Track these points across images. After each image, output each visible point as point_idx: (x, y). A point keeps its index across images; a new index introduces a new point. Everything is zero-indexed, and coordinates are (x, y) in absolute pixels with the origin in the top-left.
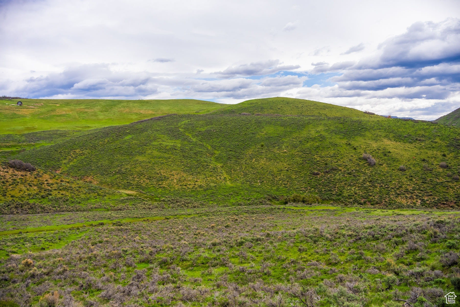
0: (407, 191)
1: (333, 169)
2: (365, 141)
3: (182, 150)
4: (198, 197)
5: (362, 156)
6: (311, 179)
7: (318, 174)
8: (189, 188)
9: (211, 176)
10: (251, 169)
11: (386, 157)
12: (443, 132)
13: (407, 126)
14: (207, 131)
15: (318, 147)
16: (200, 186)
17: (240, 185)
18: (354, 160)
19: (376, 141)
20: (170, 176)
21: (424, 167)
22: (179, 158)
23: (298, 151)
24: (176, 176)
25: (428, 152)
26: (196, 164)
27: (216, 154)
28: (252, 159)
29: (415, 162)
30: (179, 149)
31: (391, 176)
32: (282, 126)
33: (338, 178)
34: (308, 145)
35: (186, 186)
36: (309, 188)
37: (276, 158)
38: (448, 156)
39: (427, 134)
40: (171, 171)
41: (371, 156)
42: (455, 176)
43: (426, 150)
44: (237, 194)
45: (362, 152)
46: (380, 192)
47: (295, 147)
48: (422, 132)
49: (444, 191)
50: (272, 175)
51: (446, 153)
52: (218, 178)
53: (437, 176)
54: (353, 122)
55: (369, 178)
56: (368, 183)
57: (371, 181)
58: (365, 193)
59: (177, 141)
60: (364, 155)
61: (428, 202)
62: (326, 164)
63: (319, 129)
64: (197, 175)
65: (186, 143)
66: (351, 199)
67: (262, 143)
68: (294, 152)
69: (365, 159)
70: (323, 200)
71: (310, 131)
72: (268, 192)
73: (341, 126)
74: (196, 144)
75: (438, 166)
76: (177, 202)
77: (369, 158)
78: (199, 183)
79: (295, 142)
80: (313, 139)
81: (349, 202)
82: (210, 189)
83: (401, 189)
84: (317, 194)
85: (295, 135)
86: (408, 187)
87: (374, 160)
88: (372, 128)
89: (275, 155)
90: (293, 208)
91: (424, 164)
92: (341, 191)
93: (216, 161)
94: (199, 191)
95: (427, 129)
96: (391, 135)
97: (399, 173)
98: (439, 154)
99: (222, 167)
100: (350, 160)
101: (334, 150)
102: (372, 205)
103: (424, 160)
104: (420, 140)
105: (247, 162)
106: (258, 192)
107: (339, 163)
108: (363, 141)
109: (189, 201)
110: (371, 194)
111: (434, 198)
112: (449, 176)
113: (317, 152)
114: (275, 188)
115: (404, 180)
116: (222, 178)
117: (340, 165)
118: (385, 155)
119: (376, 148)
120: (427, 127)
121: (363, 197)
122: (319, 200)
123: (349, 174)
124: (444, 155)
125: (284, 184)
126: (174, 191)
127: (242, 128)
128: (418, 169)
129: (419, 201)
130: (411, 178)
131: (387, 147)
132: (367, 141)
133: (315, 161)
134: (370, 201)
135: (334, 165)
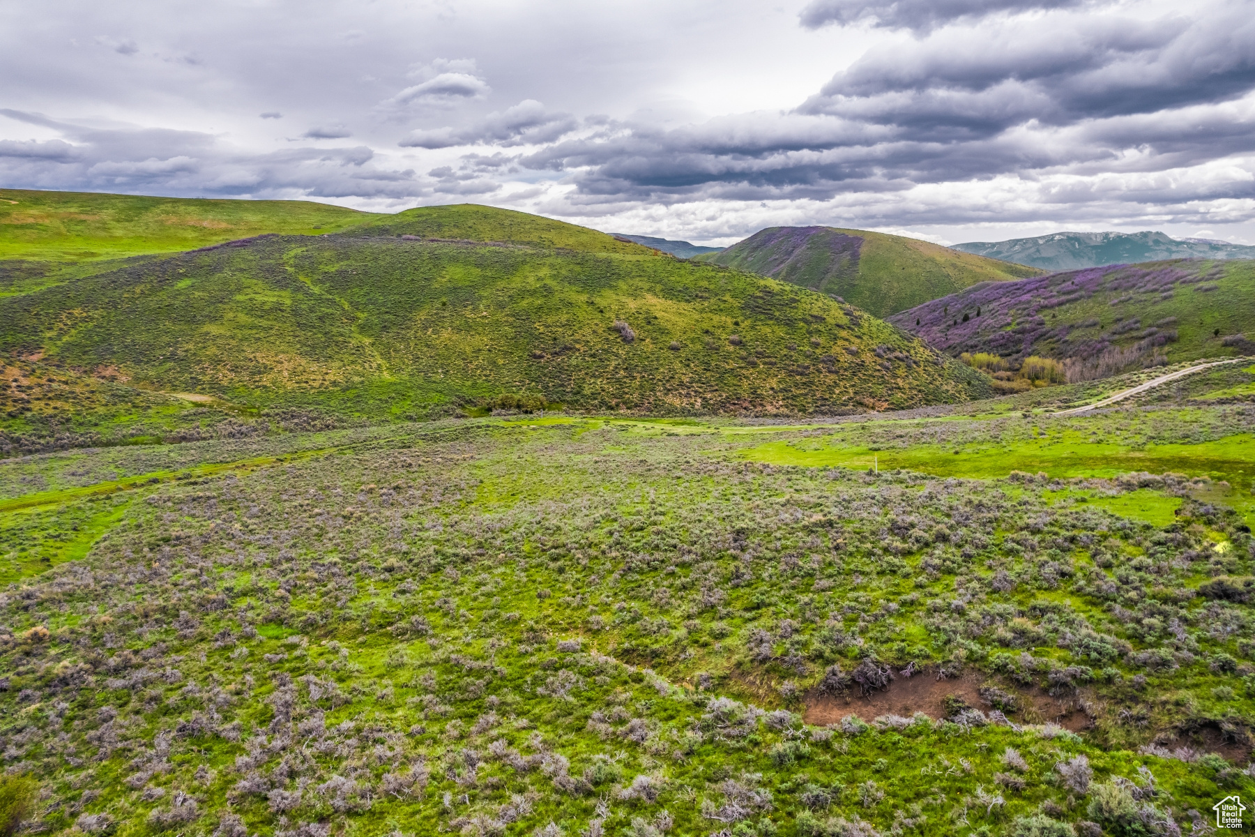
0: (681, 384)
1: (566, 348)
2: (617, 298)
3: (295, 312)
4: (332, 403)
5: (613, 324)
6: (530, 366)
7: (541, 357)
8: (313, 388)
9: (353, 362)
10: (426, 349)
11: (650, 327)
12: (735, 283)
13: (682, 272)
14: (340, 272)
15: (540, 308)
16: (334, 383)
17: (407, 378)
18: (600, 331)
19: (635, 296)
20: (274, 364)
21: (708, 344)
22: (291, 329)
23: (507, 315)
24: (286, 364)
25: (714, 317)
26: (323, 339)
27: (359, 319)
28: (426, 328)
29: (693, 335)
30: (288, 310)
31: (658, 360)
32: (477, 266)
33: (574, 363)
34: (524, 303)
35: (307, 382)
36: (527, 381)
37: (468, 328)
38: (743, 325)
39: (712, 287)
40: (276, 355)
41: (626, 324)
42: (750, 359)
43: (710, 315)
44: (404, 396)
45: (613, 316)
46: (641, 386)
47: (501, 306)
48: (705, 284)
49: (735, 382)
50: (463, 359)
51: (739, 320)
52: (367, 365)
54: (597, 261)
55: (624, 363)
56: (622, 372)
57: (627, 369)
58: (617, 389)
59: (283, 293)
60: (615, 323)
61: (711, 402)
62: (555, 339)
63: (541, 274)
64: (326, 361)
65: (300, 296)
66: (595, 399)
67: (444, 300)
68: (500, 316)
69: (618, 330)
70: (551, 402)
71: (526, 277)
72: (457, 390)
73: (578, 268)
74: (319, 299)
75: (727, 342)
76: (292, 416)
77: (624, 329)
78: (331, 377)
79: (501, 298)
80: (533, 293)
81: (592, 405)
82: (352, 388)
83: (672, 381)
84: (541, 391)
85: (501, 284)
86: (683, 377)
87: (633, 332)
88: (628, 274)
89: (466, 321)
90: (502, 424)
91: (707, 339)
92: (580, 387)
93: (360, 333)
94: (332, 393)
95: (712, 277)
96: (659, 287)
97: (670, 354)
98: (729, 320)
99: (373, 345)
100: (594, 332)
101: (567, 313)
102: (628, 408)
103: (707, 332)
104: (701, 297)
105: (418, 335)
106: (441, 392)
107: (577, 337)
108: (614, 297)
109: (315, 414)
110: (626, 390)
111: (720, 396)
112: (743, 358)
113: (540, 317)
114: (469, 383)
115: (677, 365)
116: (374, 365)
117: (577, 341)
118: (649, 323)
119: (634, 311)
120: (713, 274)
121: (614, 396)
122: (545, 403)
123: (593, 356)
124: (737, 324)
125: (485, 376)
126: (285, 393)
127: (406, 268)
128: (699, 346)
129: (699, 400)
130: (687, 362)
131: (652, 309)
132: (620, 298)
133: (537, 333)
134: (624, 403)
135: (568, 340)
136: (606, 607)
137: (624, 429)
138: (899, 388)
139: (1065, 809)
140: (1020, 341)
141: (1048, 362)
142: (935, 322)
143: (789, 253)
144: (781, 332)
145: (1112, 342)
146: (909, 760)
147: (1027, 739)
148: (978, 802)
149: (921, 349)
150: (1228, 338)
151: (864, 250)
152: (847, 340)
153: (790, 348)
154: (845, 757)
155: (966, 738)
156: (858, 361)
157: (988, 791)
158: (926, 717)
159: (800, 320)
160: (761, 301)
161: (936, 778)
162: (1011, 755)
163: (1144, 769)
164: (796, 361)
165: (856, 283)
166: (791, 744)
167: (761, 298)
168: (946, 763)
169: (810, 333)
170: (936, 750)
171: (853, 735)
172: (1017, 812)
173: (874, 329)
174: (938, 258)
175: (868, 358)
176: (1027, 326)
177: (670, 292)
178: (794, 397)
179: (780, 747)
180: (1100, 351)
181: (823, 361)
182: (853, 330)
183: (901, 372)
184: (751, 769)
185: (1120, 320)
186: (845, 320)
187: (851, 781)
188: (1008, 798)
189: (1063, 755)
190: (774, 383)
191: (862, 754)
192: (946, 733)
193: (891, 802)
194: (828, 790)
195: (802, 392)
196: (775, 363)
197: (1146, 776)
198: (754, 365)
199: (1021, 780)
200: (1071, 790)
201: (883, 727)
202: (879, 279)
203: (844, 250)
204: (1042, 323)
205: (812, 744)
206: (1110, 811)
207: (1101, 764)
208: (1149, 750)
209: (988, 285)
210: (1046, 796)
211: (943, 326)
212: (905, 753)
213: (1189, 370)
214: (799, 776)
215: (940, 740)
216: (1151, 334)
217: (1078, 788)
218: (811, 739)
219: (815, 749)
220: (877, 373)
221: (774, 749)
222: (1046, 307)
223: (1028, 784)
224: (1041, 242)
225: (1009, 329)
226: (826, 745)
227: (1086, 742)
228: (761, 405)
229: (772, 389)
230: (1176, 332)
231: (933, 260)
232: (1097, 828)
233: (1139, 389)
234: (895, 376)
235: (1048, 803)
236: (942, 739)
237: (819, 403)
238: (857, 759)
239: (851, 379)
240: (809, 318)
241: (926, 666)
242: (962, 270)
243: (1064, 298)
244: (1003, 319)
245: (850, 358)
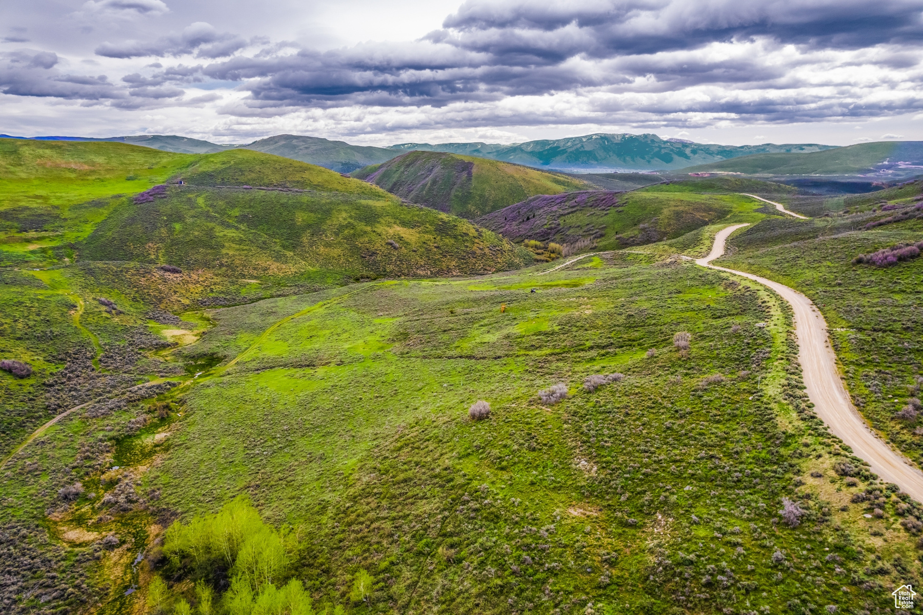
0: (421, 266)
1: (373, 253)
3: (250, 241)
5: (387, 241)
6: (362, 261)
7: (365, 257)
8: (290, 275)
9: (295, 263)
10: (318, 256)
11: (402, 242)
14: (242, 216)
15: (354, 234)
16: (296, 272)
17: (320, 269)
18: (383, 245)
19: (390, 227)
20: (268, 266)
21: (426, 248)
22: (258, 250)
23: (342, 239)
24: (272, 266)
25: (425, 235)
26: (276, 254)
27: (278, 243)
28: (311, 246)
29: (420, 244)
30: (246, 240)
31: (410, 256)
32: (310, 211)
33: (379, 259)
34: (345, 232)
35: (286, 273)
36: (365, 267)
37: (329, 245)
38: (437, 239)
41: (392, 241)
42: (444, 254)
43: (423, 234)
44: (326, 276)
45: (386, 237)
46: (407, 267)
47: (336, 234)
49: (440, 264)
50: (335, 259)
51: (435, 236)
53: (435, 254)
55: (398, 258)
56: (398, 262)
57: (399, 260)
58: (399, 269)
61: (433, 272)
62: (367, 249)
63: (344, 216)
66: (392, 273)
69: (391, 244)
75: (433, 247)
77: (393, 243)
80: (346, 227)
81: (393, 276)
82: (304, 274)
83: (418, 265)
85: (329, 222)
86: (421, 263)
87: (397, 245)
88: (381, 214)
89: (327, 243)
91: (425, 246)
92: (385, 269)
93: (285, 250)
94: (299, 276)
96: (398, 222)
97: (413, 253)
98: (432, 237)
99: (295, 255)
100: (381, 245)
101: (366, 237)
103: (424, 243)
104: (417, 226)
105: (310, 250)
106: (338, 274)
107: (375, 248)
108: (381, 227)
110: (402, 269)
111: (436, 270)
112: (441, 254)
113: (356, 239)
114: (344, 269)
115: (418, 258)
116: (303, 264)
117: (376, 250)
118: (401, 240)
119: (393, 234)
121: (399, 272)
123: (385, 256)
124: (435, 238)
125: (348, 266)
126: (283, 277)
128: (423, 250)
129: (429, 272)
130: (421, 257)
131: (400, 233)
132: (384, 228)
133: (359, 246)
134: (403, 274)
135: (373, 249)
138: (499, 263)
140: (549, 233)
141: (557, 246)
142: (514, 219)
143: (431, 171)
144: (452, 241)
145: (583, 236)
151: (474, 171)
152: (478, 243)
153: (457, 248)
156: (483, 252)
159: (459, 235)
160: (442, 227)
164: (461, 254)
165: (471, 191)
167: (441, 225)
169: (464, 241)
173: (488, 237)
174: (515, 175)
175: (487, 251)
176: (553, 226)
177: (404, 224)
178: (462, 269)
180: (577, 240)
181: (471, 253)
182: (480, 238)
183: (499, 256)
185: (588, 224)
186: (476, 234)
190: (454, 263)
195: (465, 266)
196: (453, 255)
198: (445, 256)
202: (484, 189)
203: (463, 170)
204: (559, 225)
209: (540, 197)
211: (517, 222)
213: (581, 257)
216: (596, 233)
220: (490, 257)
222: (562, 215)
224: (584, 140)
225: (545, 227)
228: (451, 272)
229: (454, 266)
230: (604, 232)
231: (512, 177)
233: (564, 265)
237: (471, 270)
239: (481, 260)
240: (462, 234)
242: (529, 182)
243: (570, 210)
244: (543, 221)
245: (480, 251)
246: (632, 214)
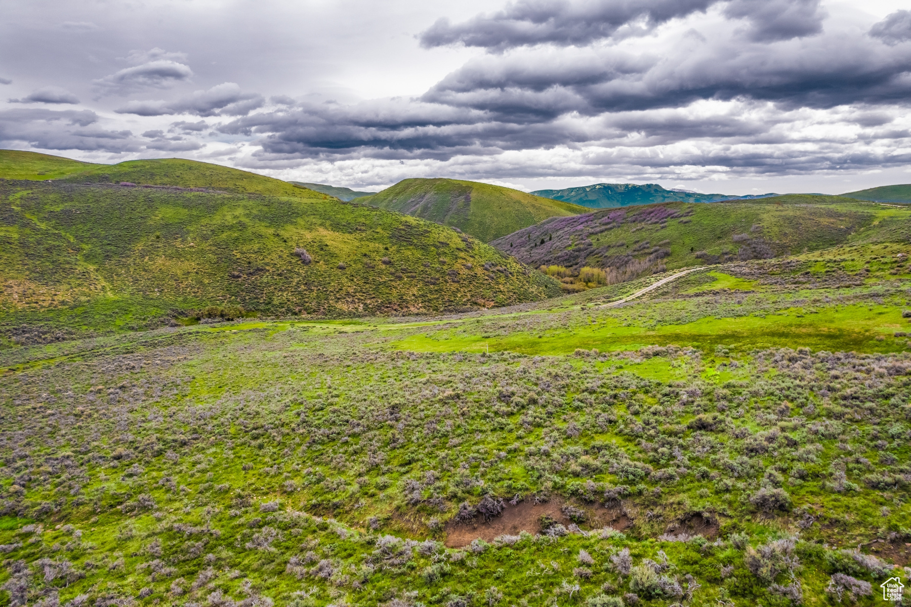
0: (348, 294)
1: (258, 270)
2: (297, 231)
3: (23, 244)
4: (61, 319)
5: (294, 251)
6: (230, 284)
7: (239, 277)
8: (42, 307)
9: (79, 285)
10: (143, 273)
11: (322, 252)
12: (385, 219)
13: (346, 211)
14: (64, 212)
15: (237, 239)
16: (63, 303)
17: (128, 297)
18: (285, 256)
19: (310, 229)
20: (4, 288)
21: (366, 264)
22: (19, 259)
23: (210, 245)
24: (16, 289)
25: (370, 244)
26: (51, 267)
27: (84, 249)
28: (143, 256)
29: (355, 257)
30: (16, 242)
31: (329, 276)
32: (184, 207)
33: (265, 281)
34: (224, 236)
35: (37, 303)
36: (228, 296)
37: (179, 255)
38: (391, 250)
39: (368, 222)
40: (6, 281)
41: (305, 251)
42: (397, 274)
43: (367, 243)
44: (126, 311)
45: (294, 245)
46: (318, 297)
47: (205, 238)
48: (362, 220)
49: (387, 291)
50: (175, 280)
51: (388, 246)
52: (92, 287)
53: (380, 273)
54: (280, 203)
55: (304, 279)
56: (303, 286)
57: (306, 284)
58: (299, 299)
59: (10, 229)
60: (296, 250)
61: (371, 306)
62: (249, 263)
63: (237, 213)
64: (55, 285)
65: (27, 231)
66: (283, 307)
67: (158, 233)
68: (205, 246)
69: (298, 255)
70: (248, 311)
71: (224, 216)
72: (171, 305)
73: (265, 209)
74: (46, 233)
75: (380, 263)
76: (23, 331)
77: (303, 254)
78: (60, 298)
79: (205, 232)
80: (231, 228)
81: (280, 312)
82: (79, 306)
83: (341, 292)
84: (240, 303)
85: (204, 221)
86: (349, 289)
87: (309, 257)
88: (305, 213)
89: (177, 251)
90: (209, 330)
91: (365, 260)
92: (270, 299)
93: (85, 261)
94: (62, 311)
95: (368, 215)
96: (328, 223)
97: (339, 272)
98: (381, 247)
99: (97, 270)
100: (280, 257)
101: (258, 243)
102: (308, 313)
103: (365, 255)
104: (360, 230)
105: (137, 262)
106: (157, 306)
107: (267, 260)
108: (295, 230)
109: (46, 329)
110: (306, 300)
111: (377, 301)
112: (392, 274)
113: (237, 246)
114: (181, 299)
115: (344, 280)
116: (99, 287)
117: (267, 264)
118: (322, 249)
119: (310, 240)
120: (368, 213)
121: (297, 305)
122: (243, 312)
123: (280, 275)
124: (387, 249)
125: (194, 293)
126: (16, 312)
127: (125, 208)
128: (360, 266)
129: (362, 305)
130: (351, 278)
131: (324, 239)
132: (299, 231)
133: (235, 258)
134: (306, 310)
135: (260, 263)
136: (297, 472)
137: (305, 330)
138: (501, 292)
139: (616, 587)
140: (577, 257)
141: (596, 271)
142: (522, 245)
143: (423, 197)
144: (418, 254)
145: (634, 256)
146: (518, 567)
147: (592, 541)
148: (563, 591)
149: (515, 264)
150: (699, 253)
151: (473, 195)
152: (464, 259)
153: (425, 266)
154: (475, 571)
155: (553, 546)
156: (473, 273)
157: (569, 582)
158: (528, 534)
159: (432, 245)
160: (403, 232)
161: (536, 578)
162: (583, 555)
163: (661, 552)
164: (430, 274)
165: (469, 218)
166: (437, 565)
167: (404, 230)
168: (542, 566)
169: (439, 254)
170: (536, 557)
171: (480, 553)
172: (588, 594)
173: (482, 251)
174: (523, 201)
175: (479, 271)
176: (582, 246)
177: (337, 226)
178: (430, 301)
179: (429, 569)
180: (627, 262)
181: (449, 274)
182: (468, 252)
183: (502, 280)
184: (410, 588)
185: (637, 242)
186: (462, 245)
187: (480, 588)
188: (582, 584)
189: (614, 549)
190: (415, 290)
191: (486, 567)
192: (541, 544)
193: (508, 599)
194: (464, 597)
195: (435, 296)
196: (415, 277)
197: (662, 555)
198: (400, 278)
199: (589, 571)
200: (620, 573)
201: (500, 545)
202: (485, 215)
203: (460, 195)
204: (590, 245)
205: (452, 564)
206: (643, 585)
207: (636, 551)
208: (664, 538)
209: (556, 219)
210: (605, 580)
211: (528, 248)
212: (516, 562)
213: (678, 274)
214: (444, 590)
215: (538, 549)
216: (656, 251)
217: (624, 571)
218: (451, 560)
219: (454, 567)
220: (486, 282)
221: (426, 571)
222: (592, 234)
223: (594, 573)
225: (570, 248)
226: (462, 563)
227: (628, 537)
228: (407, 307)
229: (414, 295)
230: (670, 250)
231: (519, 202)
232: (635, 597)
233: (651, 288)
234: (498, 283)
235: (606, 585)
236: (539, 548)
237: (447, 304)
238: (483, 571)
239: (468, 286)
240: (438, 244)
241: (527, 496)
242: (539, 209)
243: (603, 227)
244: (566, 242)
245: (467, 271)
246: (708, 225)
